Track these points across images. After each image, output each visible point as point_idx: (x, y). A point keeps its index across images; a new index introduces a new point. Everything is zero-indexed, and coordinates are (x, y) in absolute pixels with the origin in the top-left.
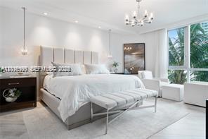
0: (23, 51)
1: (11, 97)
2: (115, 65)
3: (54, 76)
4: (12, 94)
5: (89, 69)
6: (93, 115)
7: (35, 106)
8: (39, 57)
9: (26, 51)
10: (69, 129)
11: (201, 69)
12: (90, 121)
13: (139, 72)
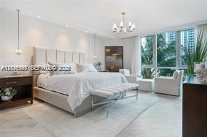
0: (17, 51)
1: (7, 95)
2: (99, 64)
3: (52, 74)
4: (8, 93)
5: (80, 68)
6: (93, 105)
7: (32, 103)
8: (32, 57)
9: (20, 51)
10: (77, 117)
11: (164, 68)
12: (91, 110)
13: (120, 70)
